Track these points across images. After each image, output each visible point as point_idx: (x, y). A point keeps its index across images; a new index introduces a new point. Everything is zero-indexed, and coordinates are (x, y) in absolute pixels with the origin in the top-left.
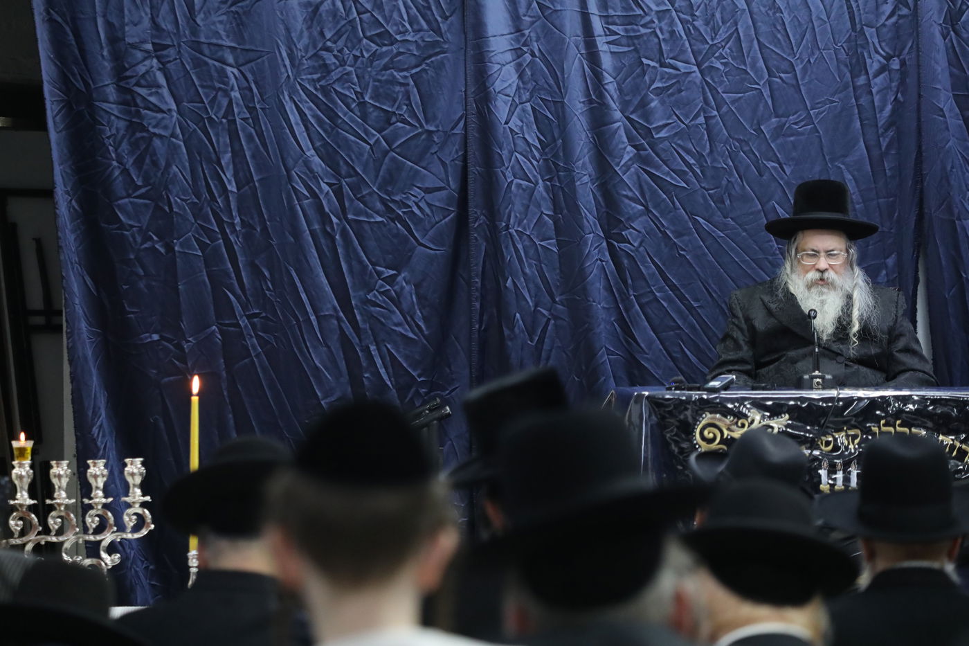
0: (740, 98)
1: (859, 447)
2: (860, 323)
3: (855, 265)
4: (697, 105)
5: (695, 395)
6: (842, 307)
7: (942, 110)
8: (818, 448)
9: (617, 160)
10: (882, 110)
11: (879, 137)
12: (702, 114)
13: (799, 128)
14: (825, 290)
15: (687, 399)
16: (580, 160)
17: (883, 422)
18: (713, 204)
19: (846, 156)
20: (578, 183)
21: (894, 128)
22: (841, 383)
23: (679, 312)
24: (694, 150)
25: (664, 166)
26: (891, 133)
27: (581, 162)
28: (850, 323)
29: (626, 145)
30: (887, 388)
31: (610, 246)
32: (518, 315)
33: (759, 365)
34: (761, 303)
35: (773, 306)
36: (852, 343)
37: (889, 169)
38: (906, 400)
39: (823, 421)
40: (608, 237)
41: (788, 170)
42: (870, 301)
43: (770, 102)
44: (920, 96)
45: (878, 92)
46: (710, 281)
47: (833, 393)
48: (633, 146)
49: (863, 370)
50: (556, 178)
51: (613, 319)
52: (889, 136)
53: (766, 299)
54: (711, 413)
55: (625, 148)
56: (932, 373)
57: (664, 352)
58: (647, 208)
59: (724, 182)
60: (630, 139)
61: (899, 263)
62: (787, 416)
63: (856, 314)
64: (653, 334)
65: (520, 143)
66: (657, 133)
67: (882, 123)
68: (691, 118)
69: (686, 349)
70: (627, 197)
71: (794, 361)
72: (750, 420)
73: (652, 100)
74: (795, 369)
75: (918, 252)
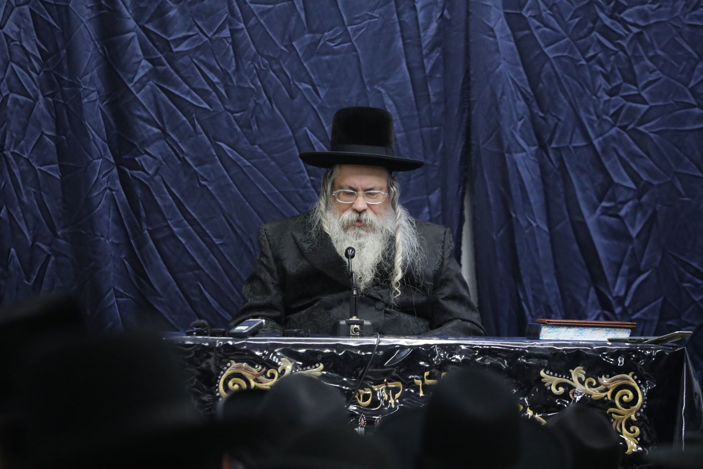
0: (269, 10)
1: (400, 403)
2: (403, 271)
3: (396, 204)
4: (222, 16)
5: (219, 341)
6: (383, 251)
7: (492, 30)
8: (355, 403)
9: (130, 76)
10: (426, 28)
11: (422, 59)
12: (227, 26)
13: (336, 46)
14: (363, 232)
15: (209, 345)
16: (88, 74)
17: (426, 374)
18: (238, 128)
19: (386, 79)
20: (85, 100)
21: (440, 49)
23: (199, 249)
24: (218, 67)
25: (184, 84)
26: (436, 55)
27: (88, 76)
28: (392, 269)
29: (141, 58)
30: (431, 337)
31: (122, 174)
32: (13, 250)
33: (289, 311)
34: (292, 240)
35: (306, 246)
36: (394, 292)
37: (434, 95)
38: (452, 349)
39: (361, 372)
40: (119, 163)
41: (322, 94)
42: (415, 243)
43: (303, 15)
44: (468, 13)
45: (422, 8)
46: (234, 216)
47: (373, 341)
48: (149, 60)
49: (405, 317)
50: (59, 94)
51: (123, 256)
52: (435, 58)
53: (299, 236)
54: (236, 362)
55: (140, 62)
56: (480, 323)
57: (181, 294)
58: (164, 131)
59: (251, 105)
60: (146, 52)
61: (443, 200)
62: (322, 366)
63: (399, 259)
64: (169, 275)
65: (17, 52)
66: (176, 46)
67: (426, 42)
68: (214, 32)
69: (206, 293)
70: (140, 117)
71: (328, 307)
72: (280, 370)
73: (171, 8)
74: (330, 316)
75: (464, 189)
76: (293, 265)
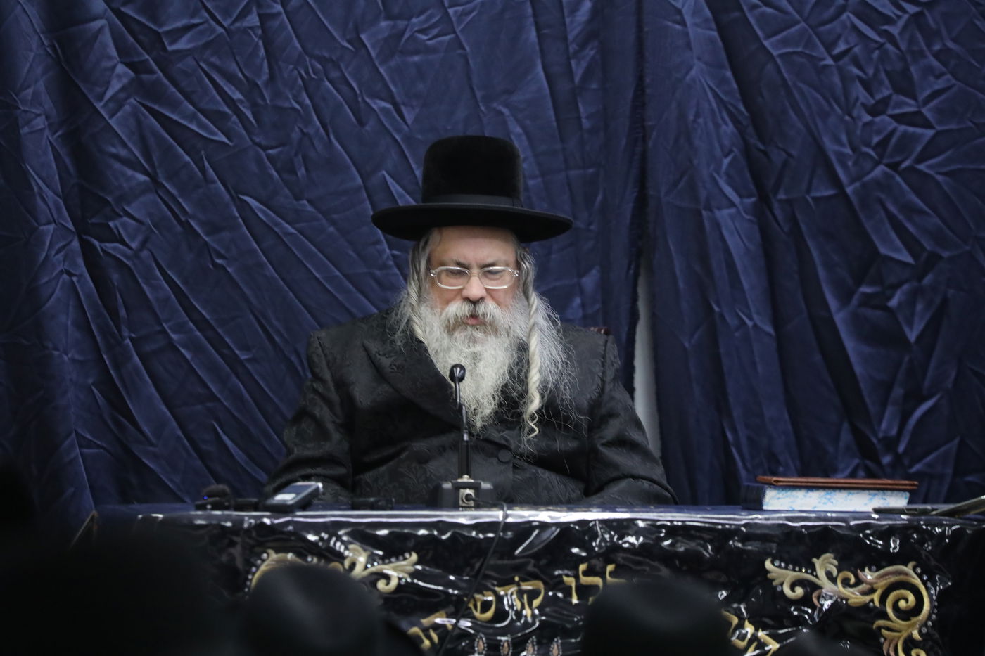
1: (541, 614)
3: (531, 289)
5: (249, 518)
6: (510, 366)
7: (679, 12)
8: (469, 616)
9: (99, 90)
10: (574, 10)
11: (569, 59)
12: (254, 9)
13: (430, 39)
14: (479, 335)
15: (233, 526)
16: (29, 87)
17: (582, 567)
18: (275, 173)
19: (509, 92)
20: (26, 130)
21: (596, 43)
22: (506, 498)
23: (213, 369)
24: (240, 75)
25: (186, 103)
26: (590, 52)
27: (30, 91)
28: (524, 393)
29: (115, 61)
30: (588, 507)
31: (87, 249)
33: (361, 467)
34: (364, 353)
35: (386, 362)
36: (527, 430)
37: (587, 118)
38: (623, 527)
39: (477, 565)
40: (82, 230)
41: (409, 116)
42: (557, 353)
46: (270, 314)
47: (497, 515)
48: (128, 65)
49: (546, 475)
51: (90, 381)
52: (587, 59)
53: (374, 347)
54: (277, 551)
55: (114, 67)
56: (664, 482)
57: (186, 442)
58: (154, 179)
59: (295, 135)
60: (123, 51)
61: (604, 286)
62: (414, 557)
63: (535, 379)
64: (166, 410)
66: (173, 42)
67: (575, 32)
68: (235, 16)
69: (225, 438)
70: (116, 157)
71: (423, 460)
74: (426, 472)
75: (637, 267)
76: (364, 391)
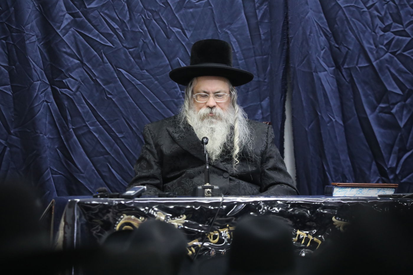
2: (240, 147)
3: (236, 103)
5: (115, 201)
6: (227, 135)
8: (208, 241)
9: (58, 25)
11: (255, 10)
13: (197, 2)
14: (214, 120)
15: (109, 204)
16: (29, 24)
18: (132, 59)
19: (231, 24)
20: (28, 42)
21: (267, 3)
23: (107, 141)
24: (117, 18)
25: (95, 30)
26: (264, 7)
27: (29, 25)
28: (232, 148)
29: (65, 13)
31: (54, 91)
33: (166, 180)
34: (167, 133)
35: (176, 135)
36: (234, 162)
37: (263, 34)
38: (272, 204)
39: (211, 220)
40: (52, 83)
41: (188, 35)
42: (247, 131)
46: (131, 118)
47: (220, 199)
48: (70, 14)
50: (10, 38)
51: (56, 147)
52: (263, 9)
53: (171, 130)
54: (127, 214)
55: (64, 15)
56: (295, 187)
57: (96, 171)
58: (82, 62)
59: (141, 43)
60: (68, 8)
61: (271, 105)
62: (185, 217)
63: (237, 141)
64: (87, 158)
66: (89, 4)
69: (113, 170)
70: (66, 53)
71: (192, 177)
74: (192, 182)
76: (167, 148)
